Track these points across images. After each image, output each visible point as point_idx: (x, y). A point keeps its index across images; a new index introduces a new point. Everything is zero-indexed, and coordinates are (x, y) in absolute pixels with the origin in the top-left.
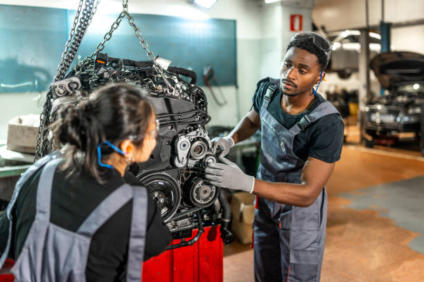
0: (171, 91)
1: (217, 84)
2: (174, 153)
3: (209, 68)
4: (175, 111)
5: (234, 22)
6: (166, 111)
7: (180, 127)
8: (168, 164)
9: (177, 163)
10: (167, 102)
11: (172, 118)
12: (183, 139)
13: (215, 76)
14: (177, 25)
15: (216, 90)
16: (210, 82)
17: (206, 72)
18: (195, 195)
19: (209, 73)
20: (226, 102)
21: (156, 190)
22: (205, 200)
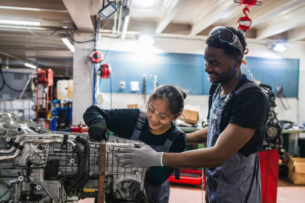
1: (284, 96)
3: (280, 87)
5: (299, 60)
13: (284, 92)
14: (262, 62)
15: (284, 100)
16: (280, 95)
17: (278, 89)
19: (280, 89)
20: (290, 107)
22: (272, 135)
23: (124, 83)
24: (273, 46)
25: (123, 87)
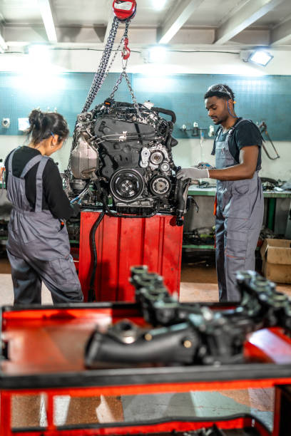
0: (142, 120)
1: (269, 139)
2: (140, 159)
4: (141, 132)
6: (135, 131)
7: (145, 143)
8: (137, 165)
9: (141, 165)
10: (137, 126)
11: (139, 136)
12: (145, 150)
13: (268, 131)
15: (268, 144)
18: (154, 187)
20: (278, 157)
21: (127, 179)
22: (161, 191)
23: (8, 120)
24: (251, 55)
25: (7, 126)
